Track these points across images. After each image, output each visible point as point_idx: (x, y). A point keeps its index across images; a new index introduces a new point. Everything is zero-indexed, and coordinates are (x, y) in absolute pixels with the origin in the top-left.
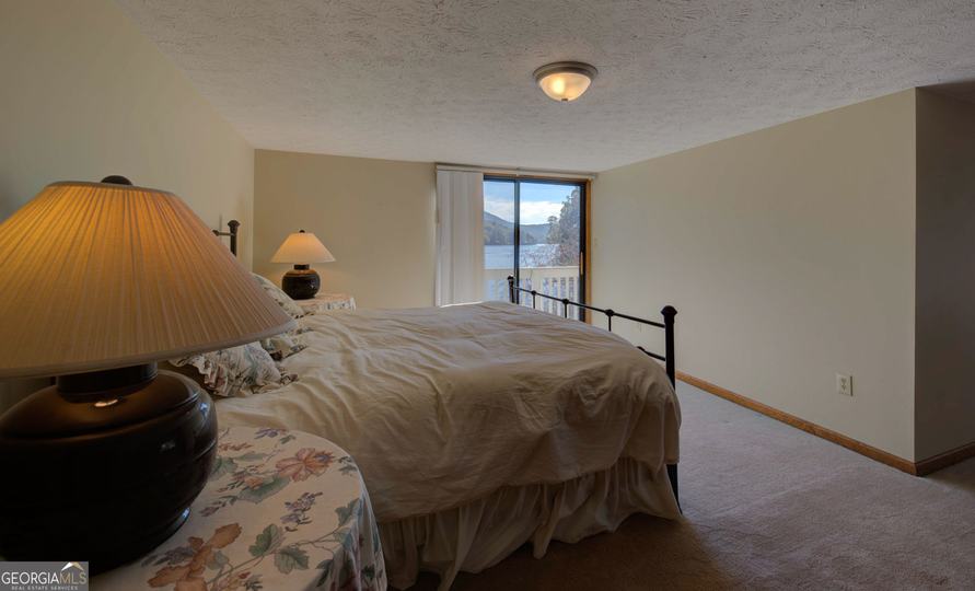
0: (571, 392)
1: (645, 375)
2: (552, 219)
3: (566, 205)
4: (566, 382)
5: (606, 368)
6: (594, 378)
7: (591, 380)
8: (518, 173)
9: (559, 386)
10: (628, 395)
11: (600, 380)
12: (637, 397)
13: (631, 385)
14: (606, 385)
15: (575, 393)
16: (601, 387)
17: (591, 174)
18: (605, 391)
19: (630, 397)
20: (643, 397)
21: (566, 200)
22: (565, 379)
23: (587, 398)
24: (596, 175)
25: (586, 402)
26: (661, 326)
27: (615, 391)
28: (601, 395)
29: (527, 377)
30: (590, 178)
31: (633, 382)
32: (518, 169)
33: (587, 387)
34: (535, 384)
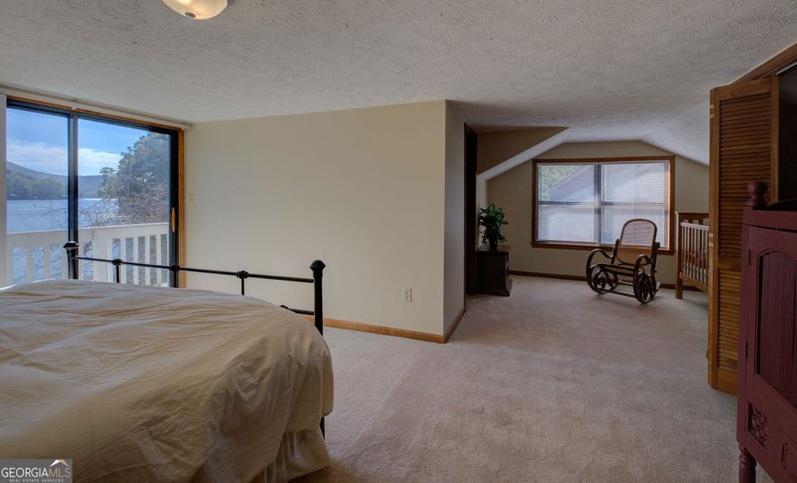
0: (227, 392)
1: (302, 337)
2: (105, 170)
3: (127, 156)
4: (218, 380)
5: (263, 343)
6: (250, 363)
7: (247, 364)
8: (74, 106)
9: (208, 393)
10: (289, 366)
11: (259, 360)
12: (299, 364)
13: (292, 354)
14: (266, 365)
15: (231, 392)
16: (261, 369)
17: (184, 123)
18: (266, 372)
19: (292, 367)
20: (304, 363)
21: (127, 152)
22: (216, 378)
23: (245, 390)
24: (191, 125)
25: (244, 396)
26: (310, 281)
27: (277, 366)
28: (262, 378)
29: (156, 399)
30: (183, 127)
31: (293, 350)
32: (75, 101)
33: (245, 376)
34: (170, 404)
